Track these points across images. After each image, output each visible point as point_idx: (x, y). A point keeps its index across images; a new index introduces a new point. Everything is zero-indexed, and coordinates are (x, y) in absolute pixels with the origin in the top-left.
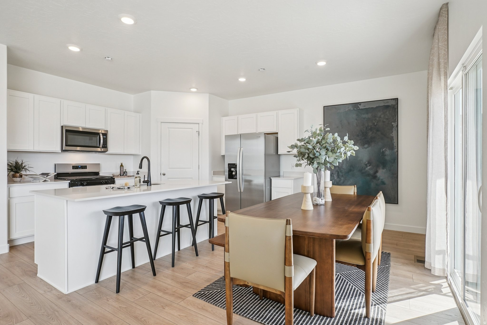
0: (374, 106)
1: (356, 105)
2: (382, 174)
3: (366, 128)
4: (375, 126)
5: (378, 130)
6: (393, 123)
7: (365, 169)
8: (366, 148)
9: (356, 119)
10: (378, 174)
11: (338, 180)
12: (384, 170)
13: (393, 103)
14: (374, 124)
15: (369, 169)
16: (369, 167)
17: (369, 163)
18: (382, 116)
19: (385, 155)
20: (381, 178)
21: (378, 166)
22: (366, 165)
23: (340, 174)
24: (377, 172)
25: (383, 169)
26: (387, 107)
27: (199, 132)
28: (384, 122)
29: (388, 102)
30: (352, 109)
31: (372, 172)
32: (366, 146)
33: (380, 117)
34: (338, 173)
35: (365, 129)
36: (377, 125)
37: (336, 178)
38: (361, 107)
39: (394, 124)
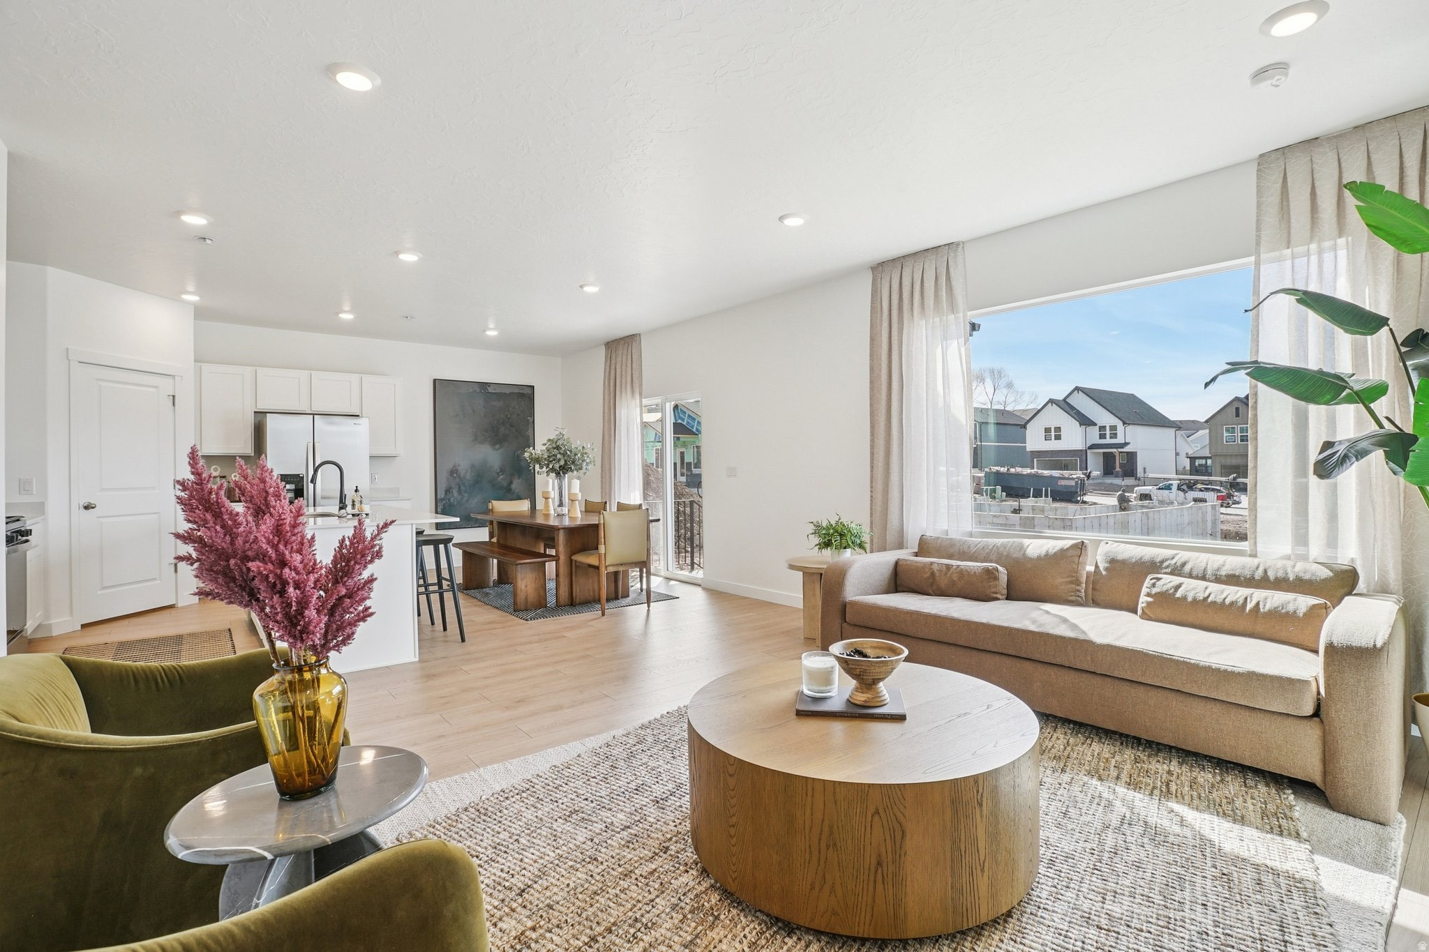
0: (508, 392)
1: (484, 385)
2: (517, 485)
3: (498, 421)
4: (509, 419)
5: (512, 426)
6: (529, 418)
7: (497, 479)
8: (497, 450)
9: (484, 407)
10: (513, 486)
11: (459, 498)
12: (520, 481)
13: (528, 391)
14: (507, 416)
15: (502, 479)
16: (501, 477)
17: (502, 470)
18: (517, 407)
19: (521, 460)
20: (517, 491)
21: (512, 475)
22: (498, 473)
23: (462, 488)
24: (511, 483)
25: (519, 478)
26: (522, 395)
27: (174, 396)
28: (518, 415)
29: (523, 389)
30: (478, 390)
31: (505, 484)
32: (497, 446)
33: (514, 408)
34: (459, 487)
35: (496, 422)
36: (510, 417)
37: (456, 495)
38: (490, 390)
39: (531, 420)
